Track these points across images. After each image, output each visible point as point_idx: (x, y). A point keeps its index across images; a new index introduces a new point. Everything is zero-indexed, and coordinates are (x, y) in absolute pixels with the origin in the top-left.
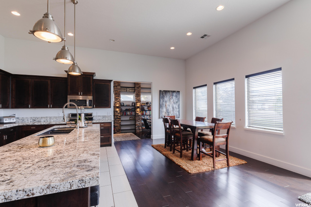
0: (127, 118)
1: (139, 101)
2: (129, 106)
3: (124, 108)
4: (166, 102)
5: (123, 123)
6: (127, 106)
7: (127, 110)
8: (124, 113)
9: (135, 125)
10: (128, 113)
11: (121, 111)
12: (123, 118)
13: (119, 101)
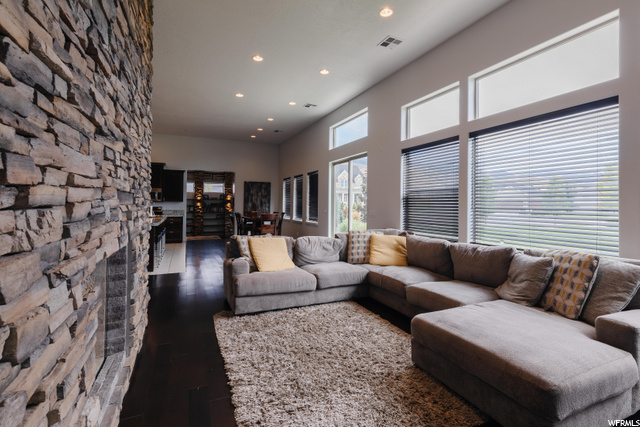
0: (214, 216)
1: (230, 192)
2: (216, 199)
3: (208, 203)
4: (252, 195)
5: (206, 223)
6: (213, 199)
7: (213, 205)
8: (207, 208)
9: (224, 226)
10: (215, 209)
11: (203, 205)
12: (207, 217)
13: (202, 193)
